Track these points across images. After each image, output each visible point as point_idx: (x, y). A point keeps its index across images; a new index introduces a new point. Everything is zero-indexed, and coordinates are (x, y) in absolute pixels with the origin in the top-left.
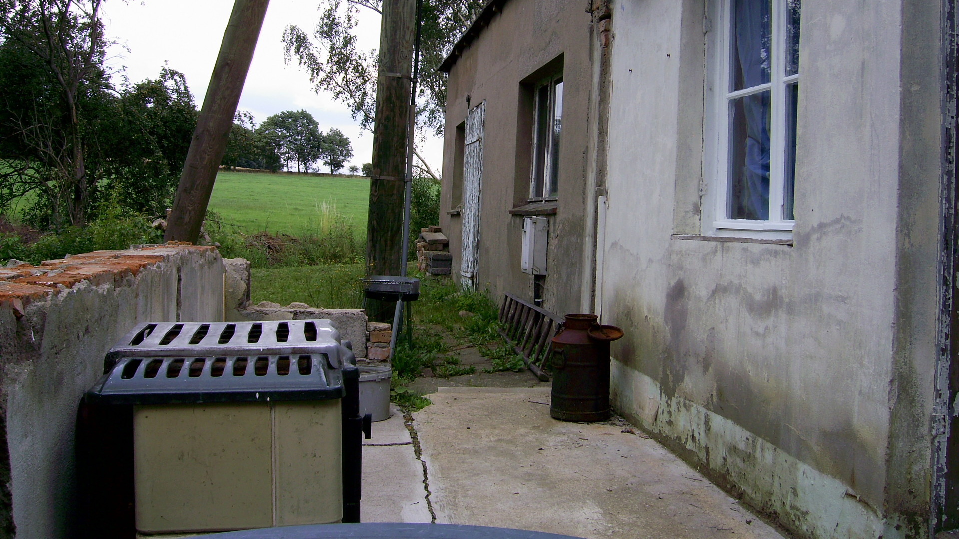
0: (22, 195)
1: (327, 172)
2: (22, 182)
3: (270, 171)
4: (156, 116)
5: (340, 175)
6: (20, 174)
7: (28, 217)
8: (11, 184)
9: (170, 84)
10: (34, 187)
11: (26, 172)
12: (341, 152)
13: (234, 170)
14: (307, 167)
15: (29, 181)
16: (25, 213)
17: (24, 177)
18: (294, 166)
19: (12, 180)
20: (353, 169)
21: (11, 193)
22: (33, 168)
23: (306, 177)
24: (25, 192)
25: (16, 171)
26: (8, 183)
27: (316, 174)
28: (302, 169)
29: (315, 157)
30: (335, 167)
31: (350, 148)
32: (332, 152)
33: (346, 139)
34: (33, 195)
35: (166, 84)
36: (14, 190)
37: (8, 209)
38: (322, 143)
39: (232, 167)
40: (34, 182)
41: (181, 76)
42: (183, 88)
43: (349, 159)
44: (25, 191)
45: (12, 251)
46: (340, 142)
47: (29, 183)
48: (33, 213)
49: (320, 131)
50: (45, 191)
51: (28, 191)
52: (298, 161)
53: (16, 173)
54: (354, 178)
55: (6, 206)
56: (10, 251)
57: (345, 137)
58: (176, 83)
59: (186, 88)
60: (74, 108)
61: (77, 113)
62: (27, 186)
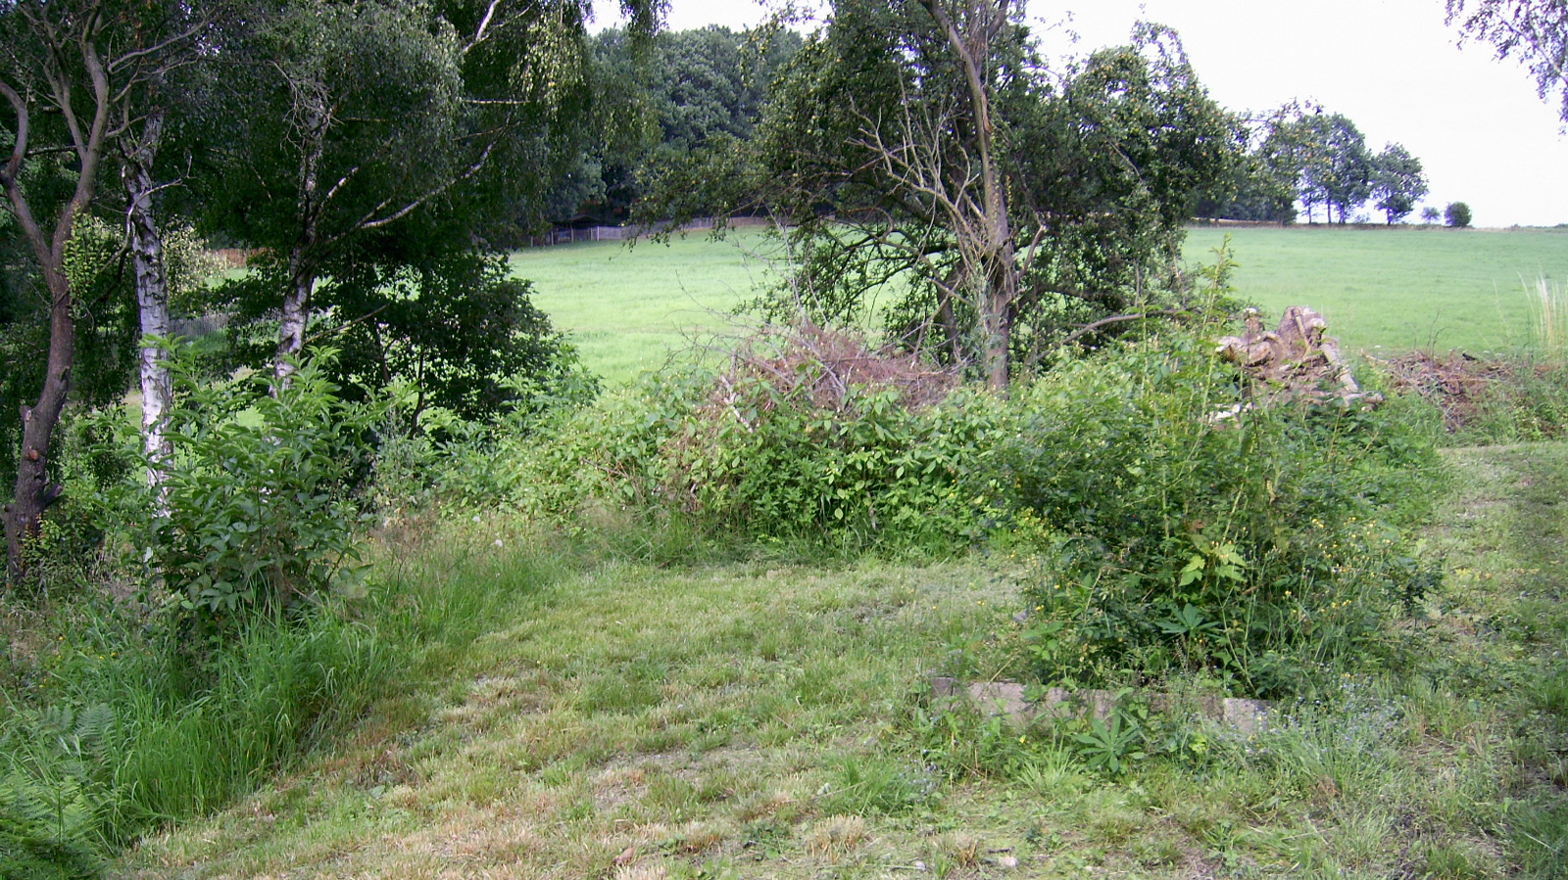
0: (883, 282)
1: (1380, 222)
2: (882, 257)
3: (1278, 224)
4: (1131, 115)
5: (1405, 225)
6: (877, 244)
7: (895, 322)
8: (862, 264)
9: (1149, 53)
10: (905, 267)
11: (888, 239)
12: (1408, 184)
13: (1215, 225)
14: (1344, 215)
15: (894, 256)
16: (888, 316)
17: (884, 248)
18: (1322, 212)
19: (862, 257)
20: (1431, 214)
21: (862, 281)
22: (900, 231)
23: (1342, 232)
24: (887, 277)
25: (870, 237)
26: (856, 263)
27: (1361, 226)
28: (1336, 218)
29: (1362, 196)
30: (1396, 212)
31: (1423, 178)
32: (1391, 185)
33: (1415, 161)
34: (901, 280)
35: (1142, 53)
36: (868, 274)
37: (858, 309)
38: (1372, 169)
39: (1213, 220)
40: (903, 257)
41: (1173, 34)
42: (1176, 57)
43: (1422, 197)
44: (887, 275)
45: (884, 427)
46: (1405, 167)
47: (894, 259)
48: (902, 314)
49: (1367, 149)
50: (924, 273)
51: (892, 274)
52: (1328, 202)
53: (870, 241)
54: (1429, 229)
55: (856, 303)
56: (878, 428)
57: (1412, 158)
58: (1162, 50)
59: (1182, 58)
60: (984, 98)
61: (988, 108)
62: (891, 265)
